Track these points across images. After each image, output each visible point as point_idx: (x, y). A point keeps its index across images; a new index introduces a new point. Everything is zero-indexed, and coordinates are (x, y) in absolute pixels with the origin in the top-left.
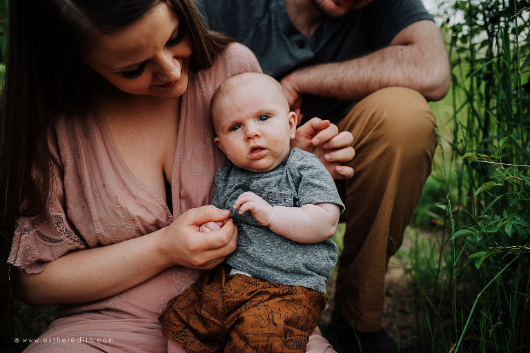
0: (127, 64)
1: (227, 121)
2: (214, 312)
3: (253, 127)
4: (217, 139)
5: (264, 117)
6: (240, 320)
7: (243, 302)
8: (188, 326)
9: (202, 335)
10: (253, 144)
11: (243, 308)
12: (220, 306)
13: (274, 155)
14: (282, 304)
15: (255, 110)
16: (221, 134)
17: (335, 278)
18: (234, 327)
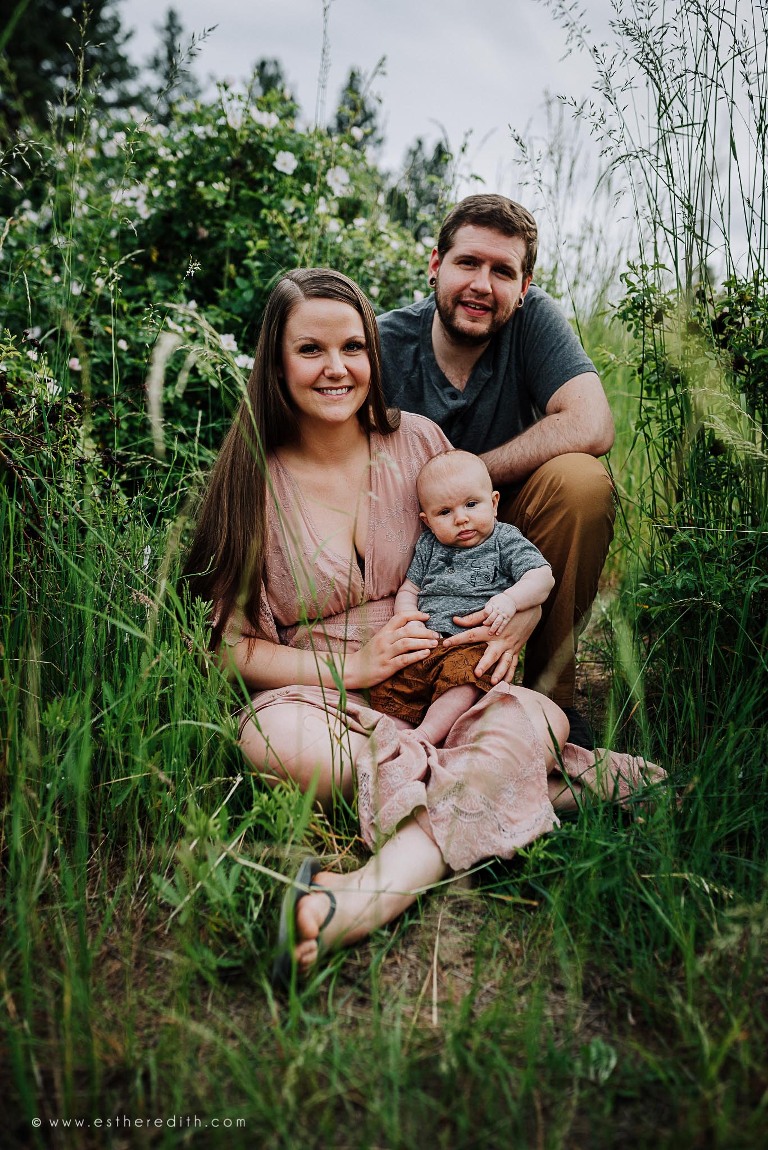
1: (438, 506)
3: (462, 513)
4: (423, 514)
5: (471, 503)
7: (442, 657)
10: (462, 528)
15: (464, 497)
18: (436, 678)
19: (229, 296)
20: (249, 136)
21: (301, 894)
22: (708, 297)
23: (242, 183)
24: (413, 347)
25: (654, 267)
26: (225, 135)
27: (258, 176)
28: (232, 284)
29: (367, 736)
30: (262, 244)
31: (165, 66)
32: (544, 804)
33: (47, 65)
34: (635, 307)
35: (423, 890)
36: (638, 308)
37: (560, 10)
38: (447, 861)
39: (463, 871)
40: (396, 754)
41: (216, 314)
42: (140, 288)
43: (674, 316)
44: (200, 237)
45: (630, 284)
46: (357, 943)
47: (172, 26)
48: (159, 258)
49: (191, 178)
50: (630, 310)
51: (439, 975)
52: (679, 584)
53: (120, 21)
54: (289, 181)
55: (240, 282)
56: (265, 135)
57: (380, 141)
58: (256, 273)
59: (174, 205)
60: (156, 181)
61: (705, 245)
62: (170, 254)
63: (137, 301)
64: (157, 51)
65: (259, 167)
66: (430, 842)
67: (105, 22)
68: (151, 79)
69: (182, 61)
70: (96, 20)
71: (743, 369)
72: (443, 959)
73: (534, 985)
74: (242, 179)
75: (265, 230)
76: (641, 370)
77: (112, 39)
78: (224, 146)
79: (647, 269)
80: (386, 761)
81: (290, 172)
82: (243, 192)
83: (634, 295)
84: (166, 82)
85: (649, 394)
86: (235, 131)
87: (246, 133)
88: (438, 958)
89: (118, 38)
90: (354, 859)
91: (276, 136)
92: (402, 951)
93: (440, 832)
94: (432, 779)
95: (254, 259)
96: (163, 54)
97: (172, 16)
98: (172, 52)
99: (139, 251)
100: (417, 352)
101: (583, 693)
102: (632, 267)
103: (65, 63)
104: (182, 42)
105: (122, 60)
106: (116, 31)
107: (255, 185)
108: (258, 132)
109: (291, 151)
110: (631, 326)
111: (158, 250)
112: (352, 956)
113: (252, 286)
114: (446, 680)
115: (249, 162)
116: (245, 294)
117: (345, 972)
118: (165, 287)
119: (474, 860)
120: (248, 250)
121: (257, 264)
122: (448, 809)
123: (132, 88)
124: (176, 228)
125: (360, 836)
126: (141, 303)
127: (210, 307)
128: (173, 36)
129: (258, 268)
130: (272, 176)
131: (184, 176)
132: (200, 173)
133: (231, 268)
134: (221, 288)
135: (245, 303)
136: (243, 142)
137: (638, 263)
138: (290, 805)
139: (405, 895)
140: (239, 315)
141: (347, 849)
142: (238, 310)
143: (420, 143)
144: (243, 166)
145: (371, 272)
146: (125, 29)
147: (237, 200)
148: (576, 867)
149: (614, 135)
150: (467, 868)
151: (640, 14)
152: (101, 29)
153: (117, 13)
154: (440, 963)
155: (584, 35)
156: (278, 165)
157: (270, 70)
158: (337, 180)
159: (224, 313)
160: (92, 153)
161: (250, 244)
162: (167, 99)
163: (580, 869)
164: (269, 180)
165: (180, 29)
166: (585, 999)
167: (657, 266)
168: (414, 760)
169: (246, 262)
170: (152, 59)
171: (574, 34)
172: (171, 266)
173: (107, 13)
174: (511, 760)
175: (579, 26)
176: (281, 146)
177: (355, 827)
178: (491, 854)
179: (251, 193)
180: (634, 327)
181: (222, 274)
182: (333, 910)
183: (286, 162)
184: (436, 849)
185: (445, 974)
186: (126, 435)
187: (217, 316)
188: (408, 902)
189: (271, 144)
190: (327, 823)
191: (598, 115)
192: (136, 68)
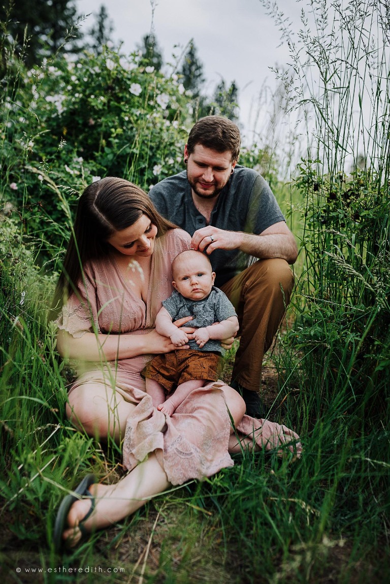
0: (126, 242)
1: (182, 275)
2: (173, 365)
3: (195, 279)
4: (174, 282)
5: (200, 275)
6: (188, 367)
7: (187, 358)
8: (159, 372)
9: (167, 376)
10: (194, 287)
11: (187, 361)
12: (175, 363)
13: (204, 293)
14: (206, 360)
15: (197, 271)
16: (177, 280)
17: (236, 349)
18: (183, 371)
19: (101, 156)
20: (117, 74)
21: (75, 499)
22: (343, 179)
23: (112, 98)
24: (182, 194)
25: (315, 162)
26: (105, 72)
27: (120, 95)
28: (103, 151)
29: (136, 404)
30: (119, 131)
31: (97, 34)
32: (225, 455)
33: (37, 29)
34: (304, 182)
35: (150, 498)
36: (305, 183)
37: (279, 21)
38: (169, 480)
39: (178, 485)
40: (151, 416)
41: (92, 166)
42: (54, 149)
43: (324, 188)
44: (90, 124)
45: (302, 170)
46: (107, 528)
47: (103, 14)
48: (67, 133)
49: (88, 92)
50: (301, 184)
51: (150, 551)
52: (312, 333)
53: (76, 9)
54: (136, 99)
55: (107, 150)
56: (126, 74)
57: (203, 81)
58: (115, 146)
59: (76, 106)
60: (69, 93)
61: (344, 151)
62: (74, 132)
63: (51, 155)
64: (94, 26)
65: (121, 90)
66: (161, 469)
67: (68, 9)
68: (90, 40)
69: (106, 32)
70: (64, 8)
71: (359, 219)
72: (155, 541)
73: (202, 560)
74: (112, 96)
75: (122, 123)
76: (306, 215)
77: (71, 18)
78: (104, 78)
79: (311, 162)
80: (143, 420)
81: (137, 94)
82: (112, 103)
83: (304, 175)
84: (98, 42)
85: (310, 228)
86: (110, 71)
87: (115, 72)
88: (153, 540)
89: (75, 18)
90: (117, 475)
91: (133, 75)
92: (132, 534)
93: (167, 464)
94: (168, 432)
95: (115, 138)
96: (97, 28)
97: (103, 9)
98: (101, 28)
99: (47, 131)
100: (183, 197)
101: (264, 383)
102: (304, 161)
103: (47, 28)
104: (106, 23)
105: (76, 29)
106: (73, 14)
107: (119, 100)
108: (122, 72)
109: (140, 83)
110: (302, 191)
111: (67, 129)
112: (104, 536)
113: (113, 152)
114: (190, 374)
115: (117, 88)
116: (109, 156)
117: (98, 545)
118: (68, 149)
119: (185, 480)
120: (112, 133)
121: (117, 141)
122: (173, 450)
123: (80, 43)
124: (77, 118)
125: (122, 463)
126: (53, 157)
127: (90, 161)
128: (103, 19)
129: (117, 143)
130: (128, 96)
131: (84, 92)
132: (92, 91)
133: (103, 142)
134: (98, 152)
135: (109, 161)
136: (114, 76)
137: (307, 159)
138: (78, 447)
139: (138, 501)
140: (106, 167)
141: (113, 469)
142: (105, 164)
143: (223, 83)
144: (113, 89)
145: (178, 150)
146: (78, 13)
147: (109, 107)
148: (235, 493)
149: (297, 90)
150: (181, 484)
151: (319, 27)
152: (66, 13)
153: (75, 5)
154: (153, 543)
155: (290, 35)
156: (132, 90)
157: (151, 40)
158: (162, 101)
159: (98, 165)
160: (42, 76)
161: (113, 130)
162: (97, 51)
163: (236, 495)
164: (126, 97)
165: (106, 16)
166: (228, 572)
167: (318, 161)
168: (159, 420)
169: (110, 139)
170: (91, 30)
171: (285, 34)
172: (73, 138)
173: (69, 5)
174: (212, 427)
175: (288, 30)
176: (135, 81)
177: (119, 458)
178: (194, 477)
179: (116, 104)
180: (304, 192)
181: (99, 144)
182: (92, 510)
183: (136, 89)
184: (164, 474)
185: (154, 551)
186: (39, 225)
187: (94, 166)
188: (140, 504)
189: (129, 79)
190: (103, 455)
191: (290, 79)
192: (83, 34)
